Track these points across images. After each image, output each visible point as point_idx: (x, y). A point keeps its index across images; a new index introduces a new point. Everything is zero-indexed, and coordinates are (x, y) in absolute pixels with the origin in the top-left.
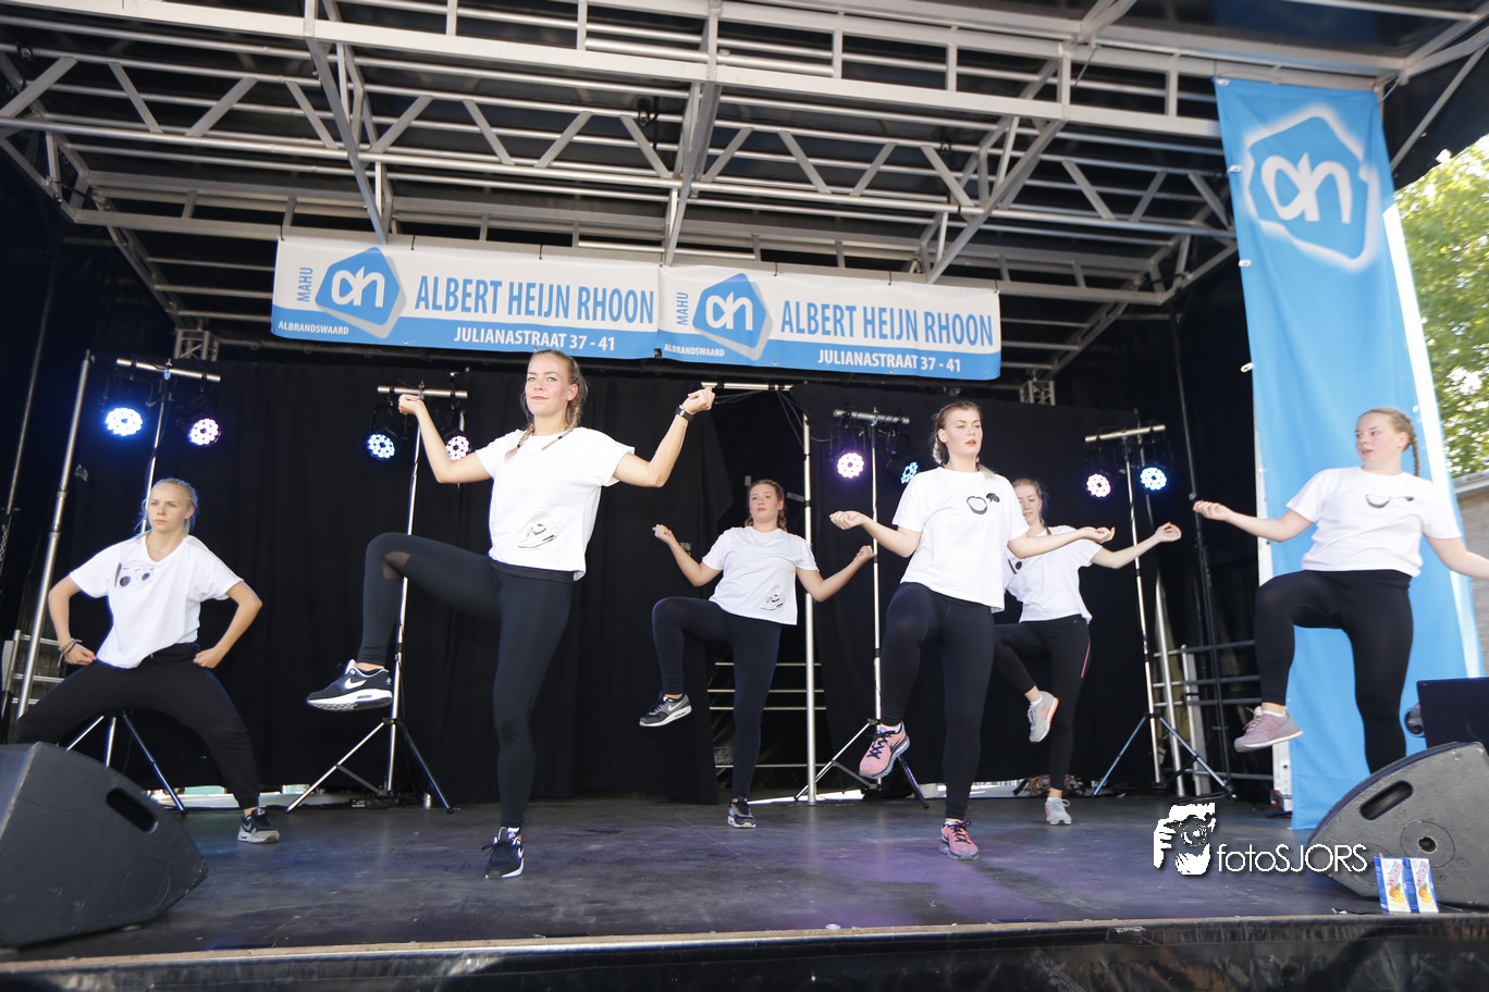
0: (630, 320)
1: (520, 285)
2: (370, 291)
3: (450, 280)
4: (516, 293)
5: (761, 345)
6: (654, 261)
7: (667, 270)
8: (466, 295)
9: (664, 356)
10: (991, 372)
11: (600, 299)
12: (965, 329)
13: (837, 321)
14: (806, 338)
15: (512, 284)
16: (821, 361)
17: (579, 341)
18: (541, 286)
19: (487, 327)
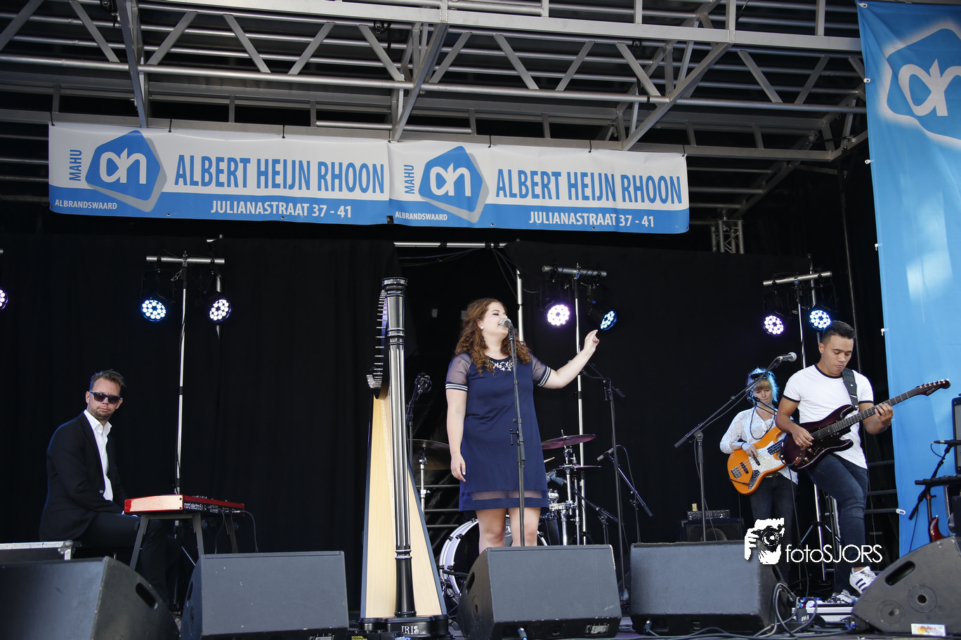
0: (364, 190)
2: (134, 170)
3: (204, 159)
4: (263, 169)
5: (479, 209)
7: (395, 145)
8: (219, 171)
9: (396, 222)
10: (681, 227)
11: (337, 172)
12: (657, 189)
13: (545, 186)
14: (518, 201)
16: (530, 222)
17: (320, 210)
18: (285, 161)
19: (239, 198)
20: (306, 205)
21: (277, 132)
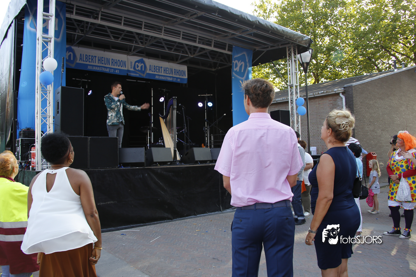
0: (122, 67)
1: (100, 57)
2: (70, 56)
3: (86, 55)
4: (99, 59)
5: (145, 74)
6: (126, 55)
7: (129, 57)
8: (89, 59)
9: (129, 75)
10: (186, 82)
11: (116, 62)
12: (181, 73)
13: (159, 70)
14: (153, 73)
15: (98, 57)
16: (156, 78)
17: (112, 70)
18: (104, 58)
19: (94, 66)
20: (109, 69)
21: (103, 51)
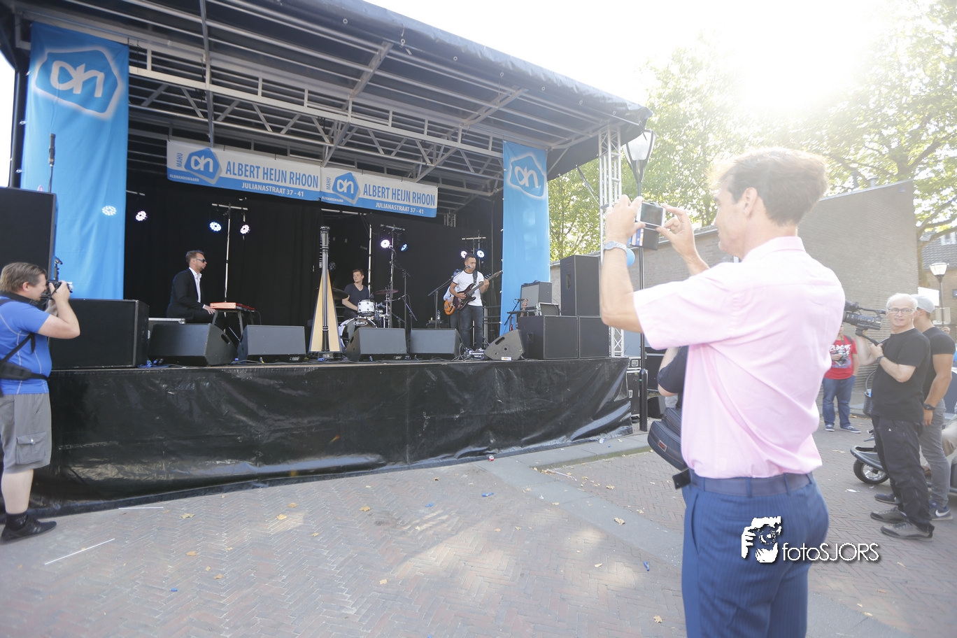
0: (309, 186)
1: (267, 169)
2: (207, 165)
3: (240, 164)
5: (356, 199)
6: (319, 165)
7: (323, 169)
8: (246, 170)
9: (322, 201)
10: (433, 215)
11: (298, 177)
12: (426, 199)
13: (383, 193)
14: (372, 198)
15: (264, 168)
16: (377, 207)
17: (290, 192)
18: (275, 170)
19: (255, 183)
20: (284, 189)
21: (273, 157)
